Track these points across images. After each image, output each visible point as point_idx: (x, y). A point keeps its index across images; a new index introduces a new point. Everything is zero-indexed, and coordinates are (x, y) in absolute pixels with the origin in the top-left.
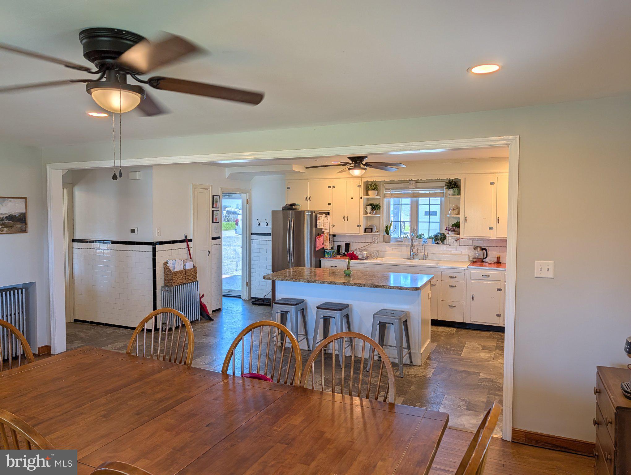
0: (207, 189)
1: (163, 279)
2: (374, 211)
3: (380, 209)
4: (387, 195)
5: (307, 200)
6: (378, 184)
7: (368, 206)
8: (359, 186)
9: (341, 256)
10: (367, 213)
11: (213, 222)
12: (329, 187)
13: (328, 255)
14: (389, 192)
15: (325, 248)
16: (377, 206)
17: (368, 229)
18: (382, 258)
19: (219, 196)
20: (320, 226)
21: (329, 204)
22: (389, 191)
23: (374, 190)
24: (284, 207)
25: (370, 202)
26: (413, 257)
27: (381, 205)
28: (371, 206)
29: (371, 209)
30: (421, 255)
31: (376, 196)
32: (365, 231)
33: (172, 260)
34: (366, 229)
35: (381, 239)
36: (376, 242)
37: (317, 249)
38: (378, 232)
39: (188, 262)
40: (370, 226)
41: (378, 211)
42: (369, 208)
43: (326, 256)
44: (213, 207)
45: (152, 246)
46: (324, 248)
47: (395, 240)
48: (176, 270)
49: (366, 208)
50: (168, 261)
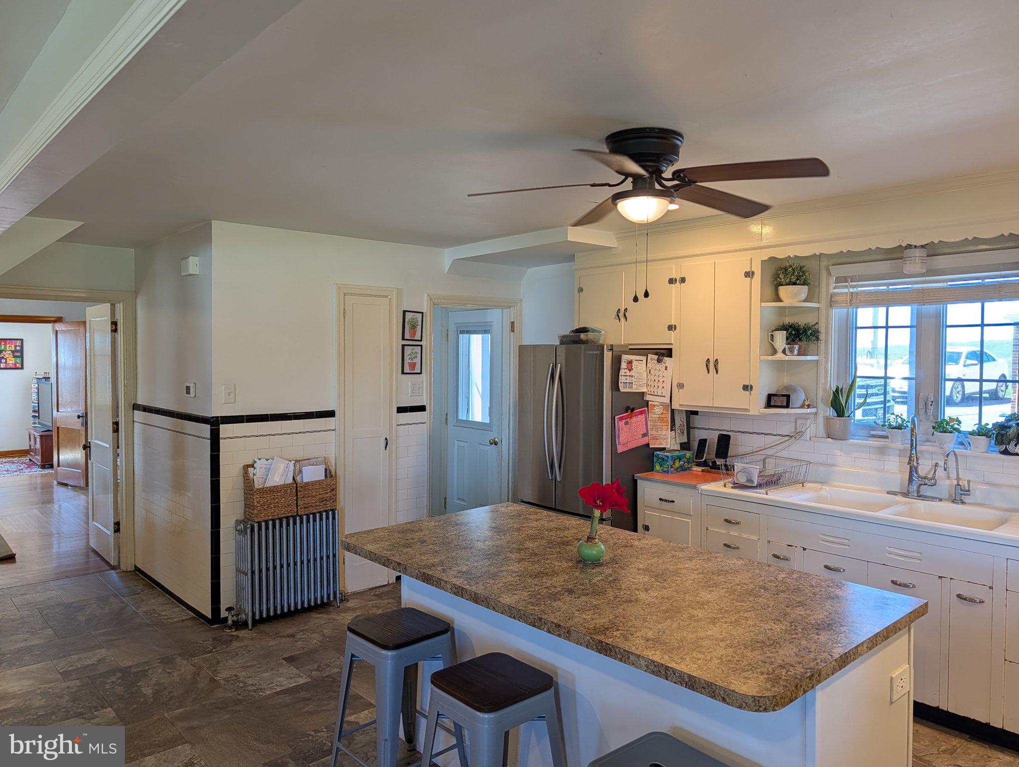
0: (387, 297)
1: (243, 502)
2: (797, 347)
3: (818, 339)
4: (839, 298)
5: (620, 320)
6: (808, 265)
7: (775, 330)
8: (749, 274)
9: (703, 471)
10: (775, 352)
11: (403, 373)
12: (672, 281)
13: (661, 466)
14: (846, 290)
15: (651, 446)
16: (805, 331)
17: (776, 398)
18: (819, 486)
19: (422, 313)
20: (634, 386)
21: (671, 328)
22: (846, 287)
23: (795, 284)
24: (564, 336)
25: (788, 320)
26: (918, 492)
27: (822, 330)
28: (787, 330)
29: (787, 339)
30: (945, 484)
31: (805, 301)
32: (769, 405)
33: (267, 460)
34: (770, 397)
35: (821, 431)
36: (807, 435)
37: (620, 449)
38: (809, 406)
39: (313, 465)
40: (787, 388)
41: (812, 346)
42: (780, 339)
43: (658, 467)
44: (403, 339)
45: (209, 426)
46: (648, 445)
47: (865, 433)
48: (269, 484)
49: (772, 335)
50: (255, 462)
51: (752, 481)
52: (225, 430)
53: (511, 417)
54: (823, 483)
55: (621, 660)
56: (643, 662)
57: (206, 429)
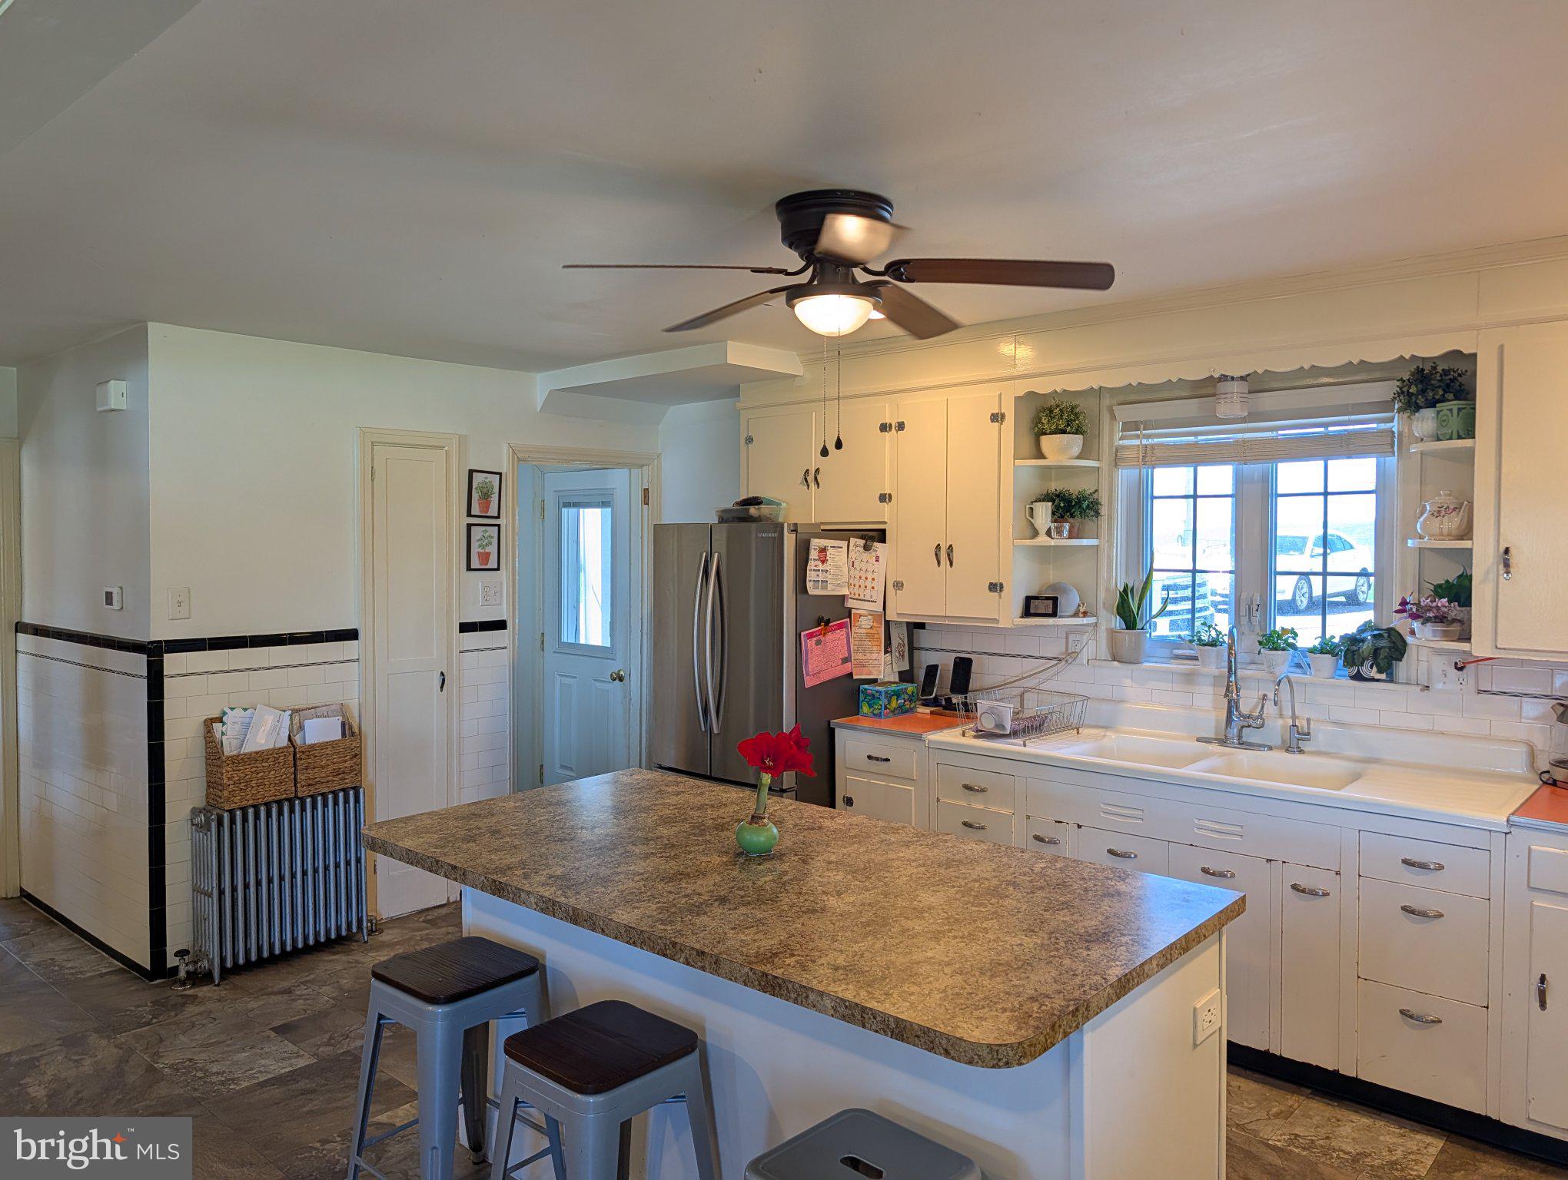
0: (441, 448)
1: (205, 778)
2: (1067, 526)
3: (1097, 514)
4: (1126, 454)
5: (808, 486)
6: (1082, 405)
7: (1036, 501)
8: (998, 418)
9: (932, 713)
10: (1035, 533)
11: (469, 568)
12: (884, 428)
13: (871, 706)
14: (1136, 442)
15: (855, 677)
16: (1079, 502)
17: (1037, 602)
18: (1100, 732)
19: (500, 474)
20: (830, 587)
21: (884, 498)
22: (1138, 437)
23: (1063, 432)
24: (725, 511)
25: (1055, 486)
26: (1240, 737)
27: (1104, 499)
28: (1053, 501)
29: (1053, 513)
30: (1276, 725)
31: (1078, 457)
32: (1027, 613)
33: (245, 710)
34: (1028, 600)
35: (1104, 651)
36: (1084, 656)
37: (809, 682)
38: (1085, 614)
39: (323, 716)
40: (1053, 587)
41: (1090, 525)
42: (1043, 514)
43: (865, 709)
44: (469, 514)
45: (146, 656)
46: (851, 675)
47: (1166, 652)
48: (249, 748)
49: (1031, 509)
50: (225, 713)
51: (1003, 727)
52: (172, 662)
53: (645, 637)
54: (1106, 728)
55: (795, 1001)
56: (828, 1003)
57: (139, 662)
